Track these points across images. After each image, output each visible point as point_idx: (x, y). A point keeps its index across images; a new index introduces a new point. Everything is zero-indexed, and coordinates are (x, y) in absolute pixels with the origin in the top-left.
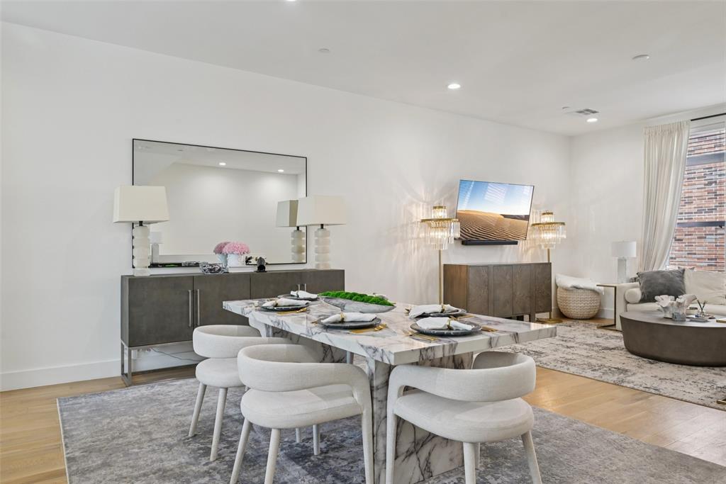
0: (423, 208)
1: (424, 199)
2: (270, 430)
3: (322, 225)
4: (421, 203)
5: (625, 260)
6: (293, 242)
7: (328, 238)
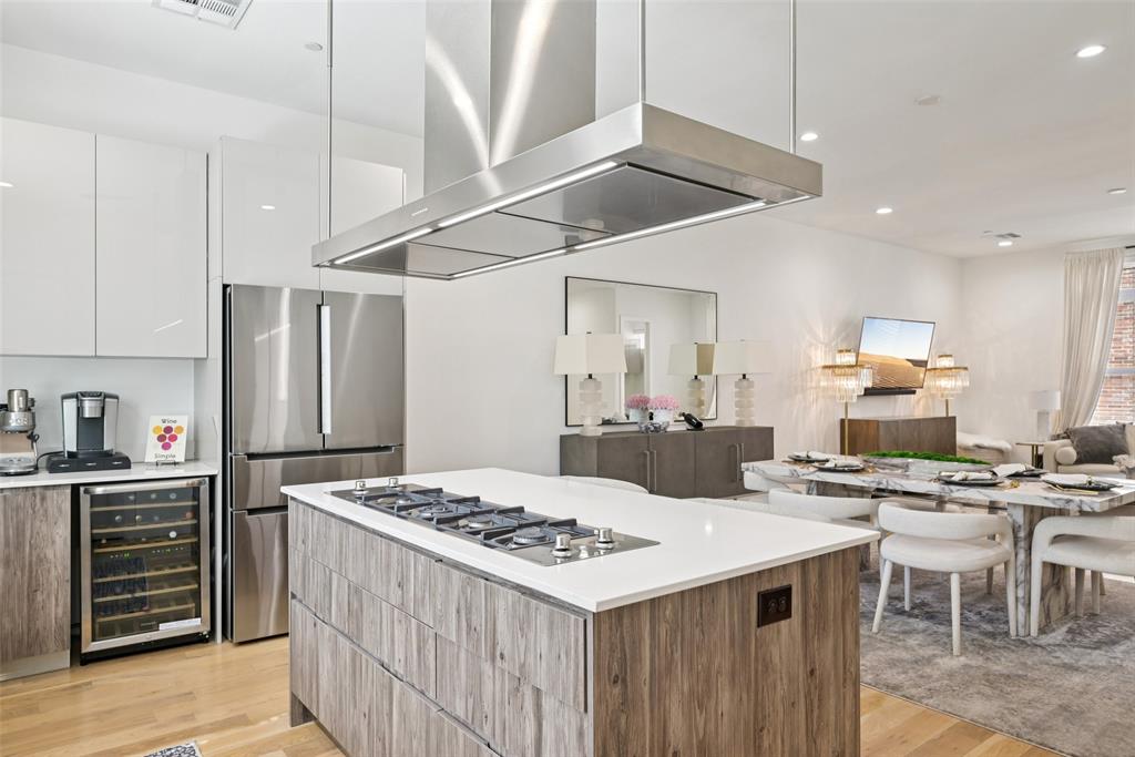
0: (824, 351)
1: (825, 340)
2: (950, 574)
3: (744, 375)
5: (1048, 413)
6: (691, 394)
7: (751, 390)
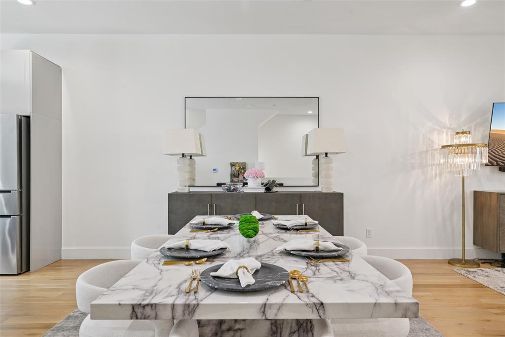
0: (447, 134)
1: (448, 126)
3: (326, 154)
4: (445, 131)
7: (331, 165)
